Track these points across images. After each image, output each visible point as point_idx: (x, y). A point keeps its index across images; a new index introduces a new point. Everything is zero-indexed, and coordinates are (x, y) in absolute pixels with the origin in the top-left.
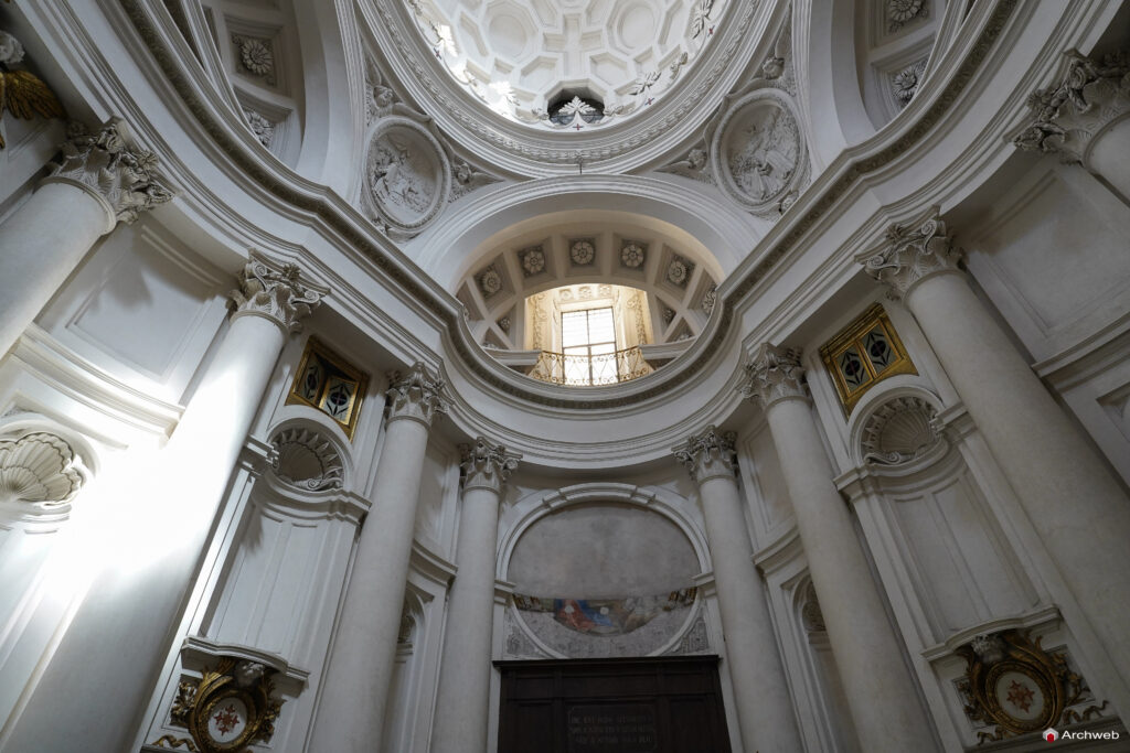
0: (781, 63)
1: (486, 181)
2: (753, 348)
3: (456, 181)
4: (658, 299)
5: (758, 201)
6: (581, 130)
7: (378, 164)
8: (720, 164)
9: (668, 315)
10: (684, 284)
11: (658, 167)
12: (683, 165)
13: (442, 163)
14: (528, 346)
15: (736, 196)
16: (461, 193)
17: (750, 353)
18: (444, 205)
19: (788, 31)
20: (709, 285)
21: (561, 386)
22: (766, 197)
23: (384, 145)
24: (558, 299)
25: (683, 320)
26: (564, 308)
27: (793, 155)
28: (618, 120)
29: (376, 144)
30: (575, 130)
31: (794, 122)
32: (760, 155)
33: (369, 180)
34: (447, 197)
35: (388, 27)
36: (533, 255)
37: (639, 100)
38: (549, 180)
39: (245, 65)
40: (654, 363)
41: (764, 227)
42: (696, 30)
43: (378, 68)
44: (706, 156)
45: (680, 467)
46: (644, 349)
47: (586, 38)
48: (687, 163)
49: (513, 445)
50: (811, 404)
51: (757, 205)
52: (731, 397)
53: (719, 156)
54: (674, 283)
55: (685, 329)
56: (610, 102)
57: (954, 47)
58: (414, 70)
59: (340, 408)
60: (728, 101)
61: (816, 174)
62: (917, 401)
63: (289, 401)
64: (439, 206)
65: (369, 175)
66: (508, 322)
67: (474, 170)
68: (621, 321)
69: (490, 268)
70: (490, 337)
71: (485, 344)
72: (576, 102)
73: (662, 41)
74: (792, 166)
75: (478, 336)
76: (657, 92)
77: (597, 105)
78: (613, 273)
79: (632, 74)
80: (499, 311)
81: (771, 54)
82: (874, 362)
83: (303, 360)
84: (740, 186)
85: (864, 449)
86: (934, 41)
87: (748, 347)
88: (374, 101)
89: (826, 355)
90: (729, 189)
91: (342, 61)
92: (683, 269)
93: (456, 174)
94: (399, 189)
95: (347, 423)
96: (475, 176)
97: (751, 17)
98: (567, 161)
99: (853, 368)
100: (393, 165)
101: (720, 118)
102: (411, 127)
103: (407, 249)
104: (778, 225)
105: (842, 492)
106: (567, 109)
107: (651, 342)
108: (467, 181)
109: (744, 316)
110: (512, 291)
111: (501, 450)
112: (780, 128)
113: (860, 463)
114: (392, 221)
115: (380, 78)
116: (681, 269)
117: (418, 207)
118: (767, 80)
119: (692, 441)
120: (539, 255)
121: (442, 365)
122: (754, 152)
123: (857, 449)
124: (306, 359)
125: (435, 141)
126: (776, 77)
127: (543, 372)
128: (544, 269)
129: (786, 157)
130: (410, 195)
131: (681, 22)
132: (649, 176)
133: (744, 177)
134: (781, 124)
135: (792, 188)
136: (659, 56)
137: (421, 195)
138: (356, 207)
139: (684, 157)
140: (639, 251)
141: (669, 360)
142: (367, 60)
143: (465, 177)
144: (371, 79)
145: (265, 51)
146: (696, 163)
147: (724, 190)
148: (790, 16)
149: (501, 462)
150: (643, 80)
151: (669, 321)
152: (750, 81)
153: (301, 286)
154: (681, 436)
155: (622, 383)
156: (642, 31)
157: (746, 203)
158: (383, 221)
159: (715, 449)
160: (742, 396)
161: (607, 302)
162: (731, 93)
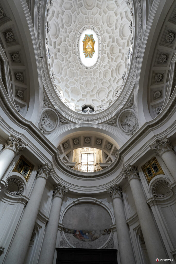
0: (132, 104)
1: (67, 123)
2: (126, 165)
3: (60, 122)
4: (104, 152)
5: (127, 132)
6: (89, 114)
7: (43, 117)
8: (119, 123)
9: (106, 156)
10: (110, 149)
11: (105, 123)
12: (111, 123)
13: (58, 118)
14: (73, 161)
15: (122, 130)
16: (61, 125)
17: (125, 166)
18: (57, 127)
19: (133, 98)
20: (116, 150)
21: (80, 172)
22: (129, 131)
23: (45, 114)
24: (81, 150)
25: (110, 158)
26: (82, 153)
27: (135, 123)
28: (97, 112)
29: (43, 113)
30: (88, 114)
31: (135, 116)
32: (128, 122)
33: (41, 121)
34: (58, 126)
35: (49, 90)
36: (76, 140)
37: (102, 109)
38: (81, 124)
39: (17, 95)
40: (103, 167)
41: (129, 138)
42: (114, 96)
43: (46, 98)
44: (116, 121)
45: (108, 195)
46: (100, 164)
47: (91, 96)
48: (112, 122)
49: (67, 186)
50: (140, 180)
51: (127, 133)
52: (121, 177)
53: (119, 122)
54: (108, 149)
55: (110, 160)
56: (96, 109)
57: (168, 104)
58: (54, 99)
59: (26, 173)
60: (121, 110)
61: (140, 127)
62: (165, 181)
63: (14, 171)
64: (56, 128)
65: (41, 120)
66: (69, 155)
67: (64, 120)
68: (95, 157)
69: (66, 142)
70: (64, 158)
71: (63, 160)
72: (88, 108)
73: (107, 97)
74: (135, 125)
75: (61, 158)
76: (106, 107)
77: (93, 109)
78: (94, 145)
79: (101, 103)
80: (67, 153)
81: (130, 102)
82: (154, 171)
83: (18, 161)
84: (123, 128)
85: (153, 193)
86: (163, 102)
87: (125, 165)
88: (44, 105)
89: (143, 168)
90: (121, 129)
91: (39, 96)
92: (110, 146)
93: (60, 121)
94: (47, 123)
95: (27, 178)
96: (64, 122)
97: (126, 95)
98: (85, 120)
99: (149, 172)
100: (47, 118)
101: (119, 114)
102: (51, 110)
103: (47, 137)
104: (132, 137)
105: (148, 204)
106: (86, 109)
107: (102, 162)
108: (63, 123)
109: (124, 158)
110: (70, 148)
111: (64, 187)
112: (132, 117)
113: (152, 197)
114: (45, 130)
115: (46, 100)
116: (109, 146)
117: (51, 127)
118: (129, 107)
119: (111, 188)
120: (78, 140)
121: (52, 164)
122: (126, 121)
123: (151, 193)
124: (19, 161)
125: (57, 114)
126: (131, 107)
127: (76, 168)
128: (78, 143)
129: (133, 123)
130: (49, 125)
131: (111, 94)
132: (103, 125)
133: (124, 127)
134: (132, 116)
135: (135, 129)
136: (106, 100)
137: (52, 125)
138: (37, 126)
139: (111, 121)
140: (100, 141)
141: (106, 167)
142: (44, 96)
143: (62, 122)
144: (44, 100)
145: (22, 93)
146: (114, 123)
147: (120, 129)
148: (134, 95)
149: (64, 190)
150: (103, 105)
151: (107, 158)
152: (126, 107)
153: (21, 143)
154: (109, 186)
155: (95, 172)
156: (103, 95)
157: (125, 132)
158: (43, 130)
159: (117, 190)
160: (123, 177)
161: (92, 152)
162: (121, 109)
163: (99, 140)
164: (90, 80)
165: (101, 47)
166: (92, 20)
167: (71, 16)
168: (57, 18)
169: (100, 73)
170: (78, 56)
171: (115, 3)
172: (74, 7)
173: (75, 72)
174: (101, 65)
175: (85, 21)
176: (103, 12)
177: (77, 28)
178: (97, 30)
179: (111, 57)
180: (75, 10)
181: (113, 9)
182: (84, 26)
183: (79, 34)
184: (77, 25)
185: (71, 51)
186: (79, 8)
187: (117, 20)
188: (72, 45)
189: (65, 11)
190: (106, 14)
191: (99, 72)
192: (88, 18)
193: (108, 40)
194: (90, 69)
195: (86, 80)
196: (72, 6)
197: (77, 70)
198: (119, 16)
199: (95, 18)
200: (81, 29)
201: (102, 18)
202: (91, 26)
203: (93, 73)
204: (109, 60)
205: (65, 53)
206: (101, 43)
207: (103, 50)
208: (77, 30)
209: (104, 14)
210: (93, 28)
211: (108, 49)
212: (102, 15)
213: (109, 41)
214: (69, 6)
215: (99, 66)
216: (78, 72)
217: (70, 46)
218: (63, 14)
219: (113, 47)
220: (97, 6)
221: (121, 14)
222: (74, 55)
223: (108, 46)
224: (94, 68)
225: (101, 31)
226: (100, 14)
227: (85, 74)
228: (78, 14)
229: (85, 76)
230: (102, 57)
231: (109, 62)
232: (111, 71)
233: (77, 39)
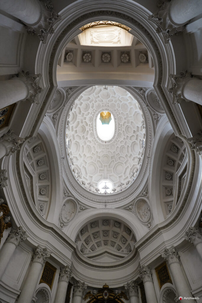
0: (53, 119)
1: (137, 88)
3: (145, 91)
4: (76, 44)
13: (147, 97)
16: (144, 88)
19: (54, 124)
44: (67, 92)
53: (63, 93)
69: (142, 63)
81: (56, 119)
88: (159, 117)
120: (123, 60)
125: (147, 101)
126: (53, 116)
140: (85, 60)
144: (158, 121)
162: (64, 108)
163: (87, 61)
164: (104, 100)
165: (94, 129)
166: (103, 147)
167: (120, 152)
168: (131, 155)
169: (92, 107)
170: (117, 121)
171: (87, 162)
172: (118, 157)
173: (120, 108)
174: (93, 113)
175: (109, 147)
176: (94, 154)
177: (116, 143)
178: (98, 141)
179: (84, 124)
180: (117, 155)
181: (88, 157)
182: (110, 143)
183: (114, 138)
184: (116, 144)
185: (123, 127)
186: (114, 156)
187: (83, 152)
188: (121, 131)
189: (124, 156)
190: (93, 153)
191: (94, 108)
192: (106, 148)
193: (89, 136)
194: (104, 109)
195: (108, 99)
196: (119, 158)
197: (119, 109)
198: (82, 155)
199: (101, 149)
200: (112, 141)
201: (95, 150)
202: (104, 143)
203: (100, 105)
204: (85, 121)
205: (129, 127)
206: (95, 132)
207: (92, 127)
208: (116, 141)
209: (93, 152)
210: (102, 142)
211: (87, 128)
212: (95, 152)
213: (87, 135)
214: (121, 159)
215: (94, 112)
216: (117, 108)
217: (123, 131)
218: (127, 155)
219: (83, 131)
220: (100, 157)
221: (81, 157)
222: (120, 123)
223: (88, 131)
224: (99, 110)
225: (95, 140)
226: (97, 152)
227: (109, 105)
228: (114, 152)
229: (110, 103)
230: (92, 120)
231: (85, 118)
232: (81, 112)
233: (116, 135)
